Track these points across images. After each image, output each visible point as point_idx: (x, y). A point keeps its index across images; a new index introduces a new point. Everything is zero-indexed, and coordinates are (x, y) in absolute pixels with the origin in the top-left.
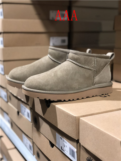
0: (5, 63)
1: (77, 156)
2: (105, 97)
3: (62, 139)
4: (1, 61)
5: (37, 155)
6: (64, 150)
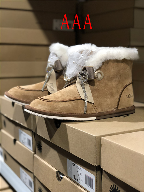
2: (125, 117)
3: (74, 166)
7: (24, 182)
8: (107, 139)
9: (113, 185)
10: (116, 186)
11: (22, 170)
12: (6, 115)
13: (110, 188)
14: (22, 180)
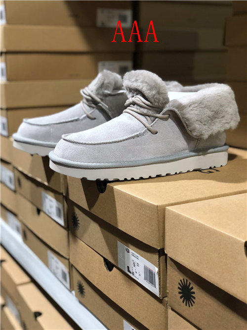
0: (10, 113)
1: (160, 282)
2: (211, 172)
4: (2, 109)
5: (78, 289)
6: (133, 273)
7: (55, 274)
8: (174, 210)
9: (184, 279)
10: (187, 280)
11: (50, 254)
12: (20, 169)
13: (179, 283)
14: (51, 271)
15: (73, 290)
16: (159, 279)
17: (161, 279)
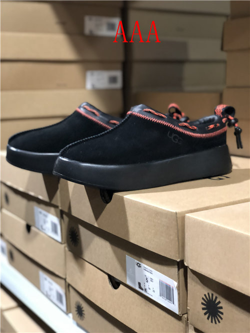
1: (179, 297)
3: (140, 267)
6: (145, 290)
8: (196, 217)
9: (208, 294)
11: (42, 275)
13: (203, 299)
15: (70, 312)
16: (179, 294)
17: (181, 294)
